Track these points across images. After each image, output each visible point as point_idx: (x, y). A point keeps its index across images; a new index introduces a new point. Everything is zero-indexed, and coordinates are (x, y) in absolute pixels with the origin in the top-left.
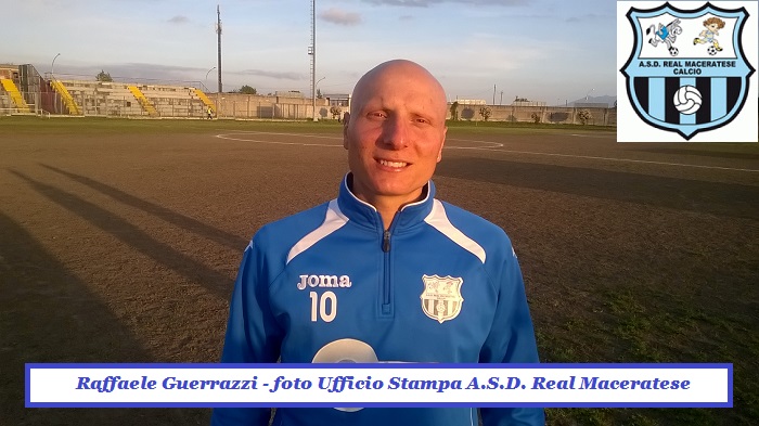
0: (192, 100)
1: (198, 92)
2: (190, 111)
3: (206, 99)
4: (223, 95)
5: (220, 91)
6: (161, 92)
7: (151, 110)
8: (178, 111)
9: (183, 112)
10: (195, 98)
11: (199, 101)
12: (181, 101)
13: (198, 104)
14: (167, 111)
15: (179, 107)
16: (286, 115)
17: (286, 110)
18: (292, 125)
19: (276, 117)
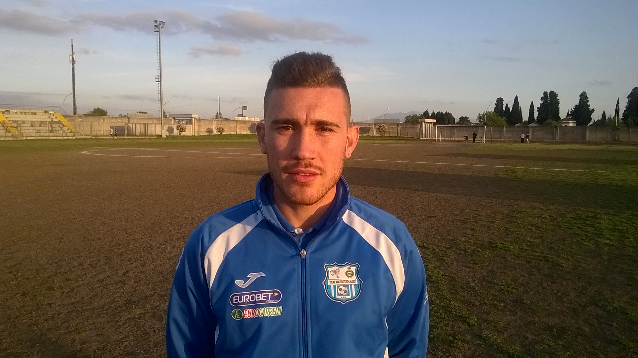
0: (52, 122)
1: (57, 115)
2: (51, 131)
3: (65, 121)
4: (80, 116)
5: (75, 113)
6: (23, 116)
7: (15, 132)
8: (39, 131)
9: (45, 133)
10: (55, 120)
11: (59, 122)
12: (42, 123)
13: (57, 125)
14: (29, 132)
15: (40, 128)
16: (138, 133)
17: (137, 129)
18: (142, 141)
19: (128, 135)
